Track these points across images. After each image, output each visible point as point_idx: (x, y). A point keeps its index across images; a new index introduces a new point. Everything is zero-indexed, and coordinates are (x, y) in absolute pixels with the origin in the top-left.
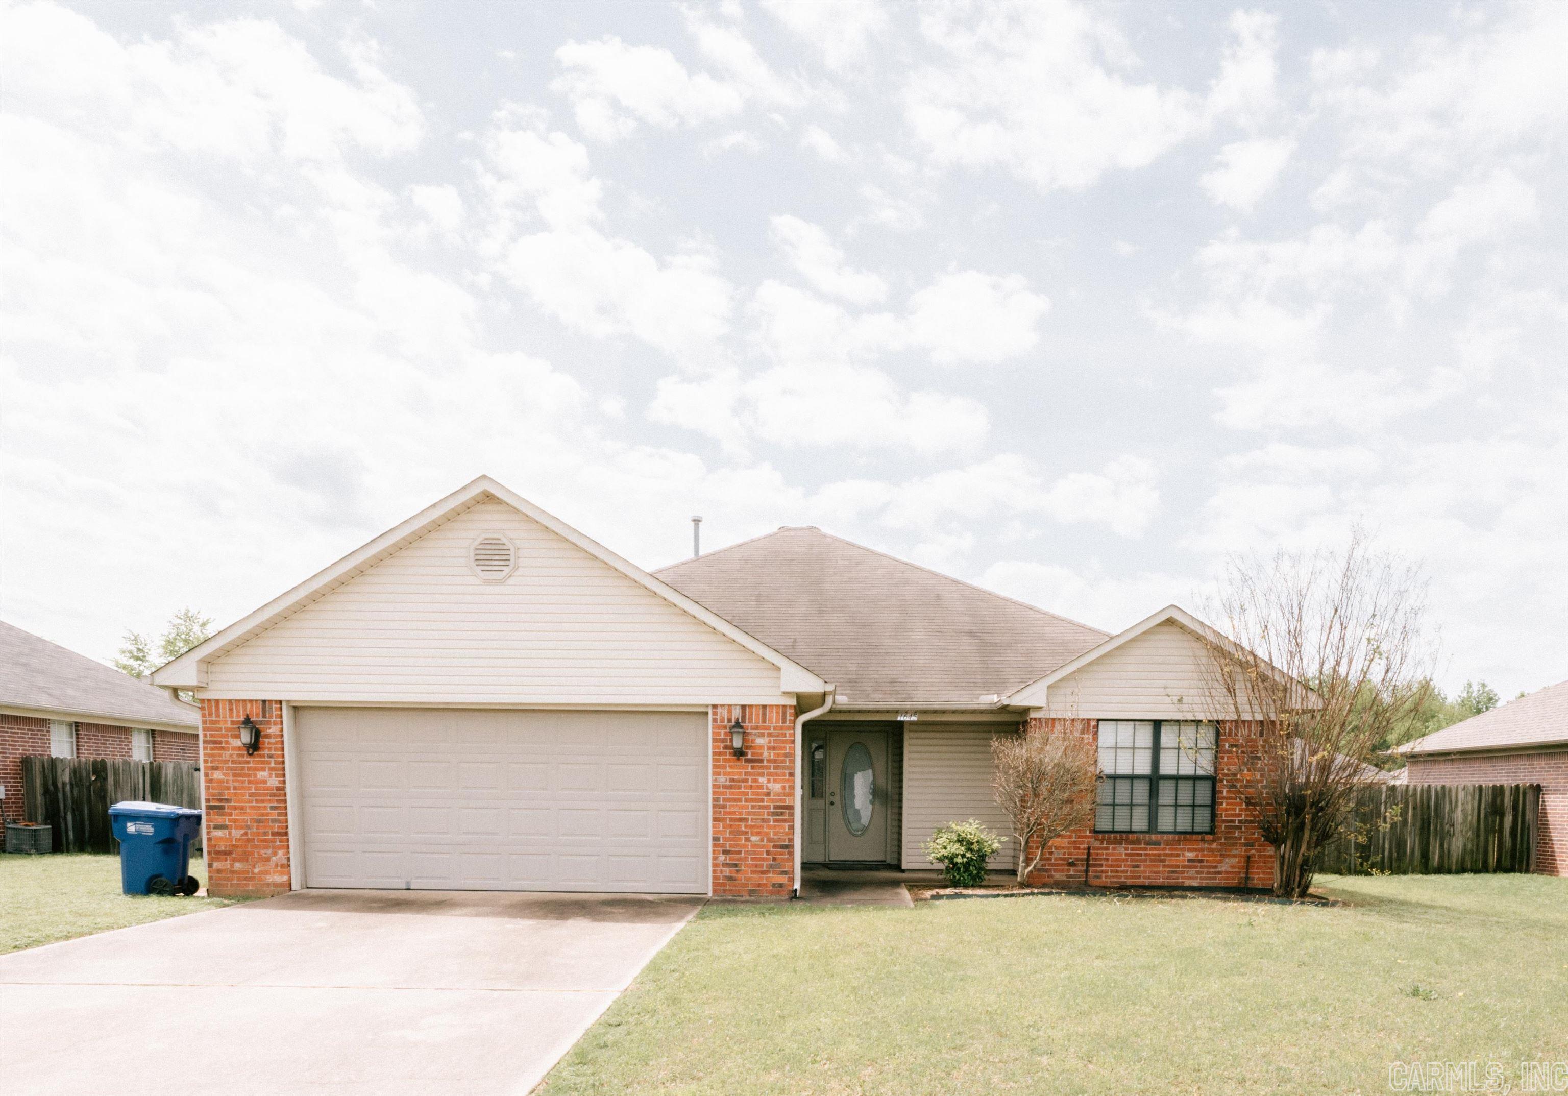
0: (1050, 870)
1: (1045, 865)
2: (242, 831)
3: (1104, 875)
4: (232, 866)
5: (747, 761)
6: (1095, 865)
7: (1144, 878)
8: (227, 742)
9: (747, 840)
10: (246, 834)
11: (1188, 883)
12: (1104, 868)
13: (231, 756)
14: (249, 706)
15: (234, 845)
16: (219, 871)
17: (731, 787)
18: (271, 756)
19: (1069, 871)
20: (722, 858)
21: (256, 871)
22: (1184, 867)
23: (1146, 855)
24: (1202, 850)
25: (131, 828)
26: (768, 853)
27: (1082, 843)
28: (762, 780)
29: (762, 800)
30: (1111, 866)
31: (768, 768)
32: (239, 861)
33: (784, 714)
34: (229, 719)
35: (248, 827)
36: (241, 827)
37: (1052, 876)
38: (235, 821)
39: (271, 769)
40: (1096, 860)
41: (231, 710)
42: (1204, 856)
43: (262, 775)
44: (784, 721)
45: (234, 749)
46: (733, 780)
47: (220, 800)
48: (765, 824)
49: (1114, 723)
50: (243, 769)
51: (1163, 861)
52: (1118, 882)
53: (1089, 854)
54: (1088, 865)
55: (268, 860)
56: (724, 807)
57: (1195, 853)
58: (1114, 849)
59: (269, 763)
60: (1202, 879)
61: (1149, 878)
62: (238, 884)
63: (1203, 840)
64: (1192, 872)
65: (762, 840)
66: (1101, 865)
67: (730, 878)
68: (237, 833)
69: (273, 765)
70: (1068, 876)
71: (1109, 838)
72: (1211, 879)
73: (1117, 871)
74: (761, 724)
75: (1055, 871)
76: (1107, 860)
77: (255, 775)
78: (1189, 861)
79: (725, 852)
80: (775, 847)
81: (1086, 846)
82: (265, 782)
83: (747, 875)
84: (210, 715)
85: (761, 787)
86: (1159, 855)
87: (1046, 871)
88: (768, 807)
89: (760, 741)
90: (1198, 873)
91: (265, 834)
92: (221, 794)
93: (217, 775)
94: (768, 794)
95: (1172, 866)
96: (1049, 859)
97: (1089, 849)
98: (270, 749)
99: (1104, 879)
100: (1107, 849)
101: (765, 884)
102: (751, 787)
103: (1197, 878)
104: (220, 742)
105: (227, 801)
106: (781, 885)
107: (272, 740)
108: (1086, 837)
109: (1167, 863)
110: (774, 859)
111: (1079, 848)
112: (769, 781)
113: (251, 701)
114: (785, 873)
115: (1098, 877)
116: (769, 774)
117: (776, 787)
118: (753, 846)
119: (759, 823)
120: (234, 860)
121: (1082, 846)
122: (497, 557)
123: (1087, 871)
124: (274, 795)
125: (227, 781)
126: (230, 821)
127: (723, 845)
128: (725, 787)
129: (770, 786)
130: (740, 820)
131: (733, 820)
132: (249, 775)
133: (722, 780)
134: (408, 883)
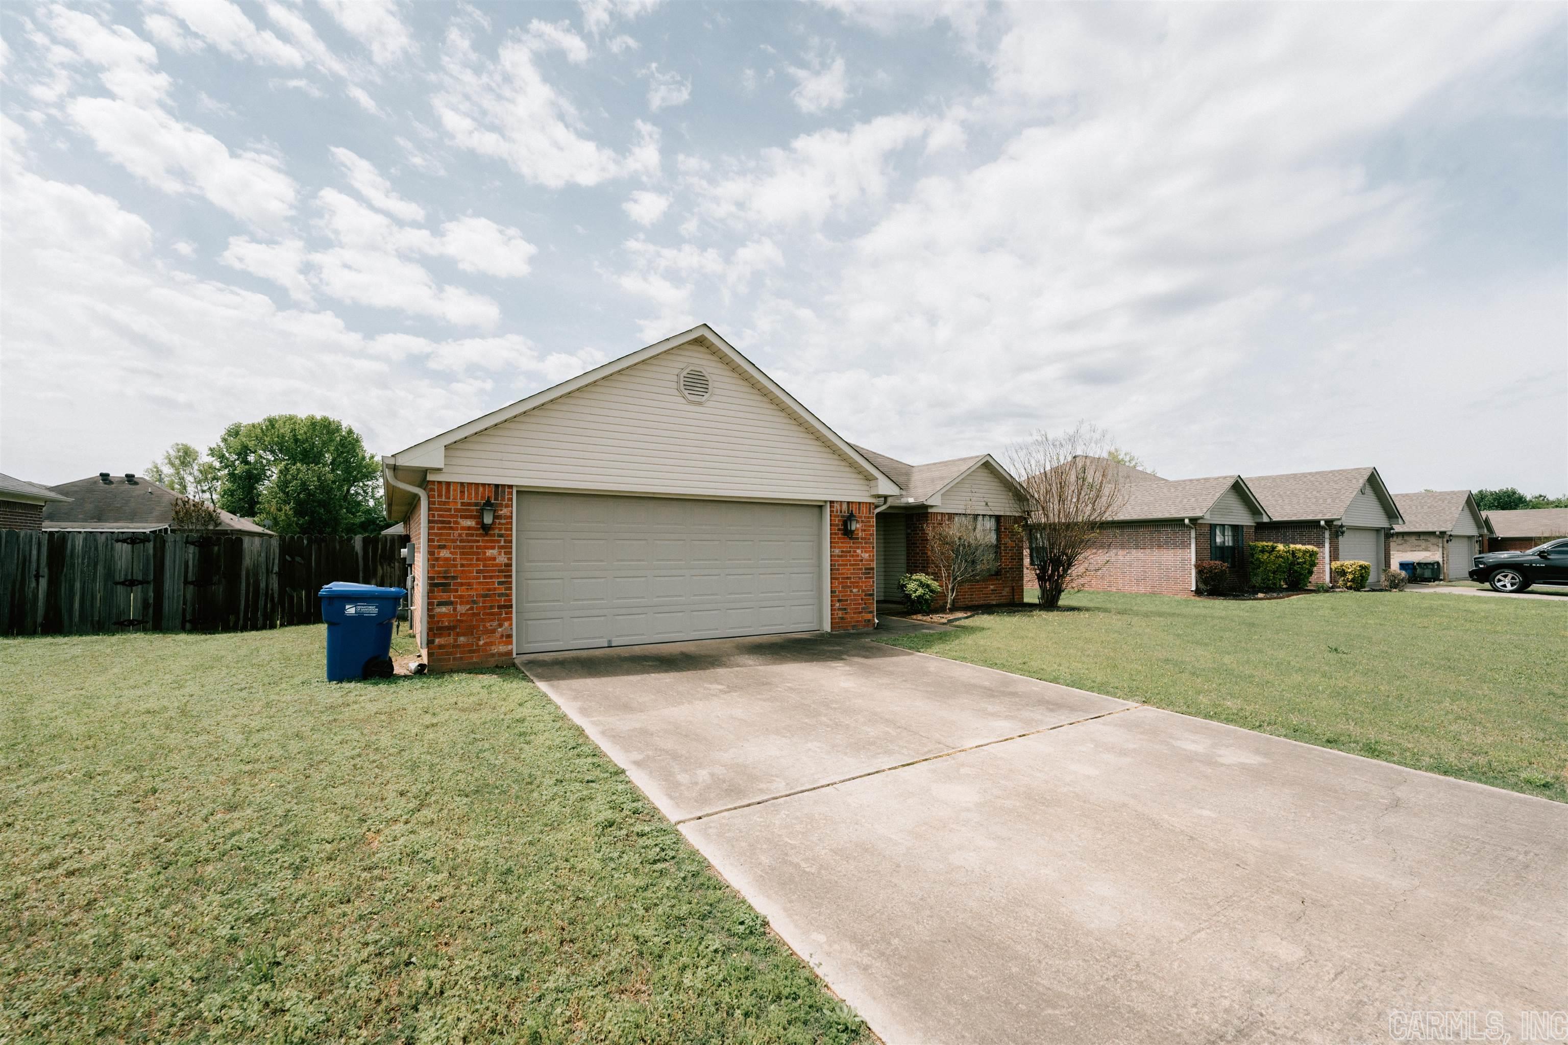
2: (468, 607)
4: (456, 640)
5: (851, 538)
7: (975, 601)
8: (456, 523)
9: (851, 591)
10: (472, 609)
11: (992, 602)
13: (460, 535)
14: (481, 489)
15: (458, 620)
16: (440, 647)
17: (841, 556)
18: (501, 536)
20: (838, 605)
21: (481, 643)
22: (990, 593)
23: (975, 588)
24: (996, 584)
25: (351, 610)
26: (862, 599)
28: (859, 551)
29: (858, 565)
31: (861, 543)
32: (464, 635)
33: (868, 507)
34: (459, 501)
35: (474, 602)
36: (467, 603)
38: (461, 597)
39: (501, 547)
41: (462, 492)
42: (997, 587)
43: (489, 553)
44: (870, 514)
45: (463, 528)
46: (842, 552)
47: (446, 578)
48: (860, 581)
50: (472, 547)
55: (493, 631)
59: (499, 541)
60: (998, 601)
62: (461, 658)
63: (996, 579)
64: (993, 597)
65: (858, 591)
67: (842, 618)
68: (461, 609)
69: (502, 543)
74: (857, 514)
77: (485, 553)
78: (992, 590)
79: (839, 601)
80: (866, 595)
82: (494, 559)
83: (850, 615)
84: (440, 496)
85: (858, 556)
88: (861, 569)
89: (857, 526)
90: (997, 598)
91: (492, 607)
92: (446, 572)
93: (444, 553)
94: (862, 561)
98: (500, 529)
101: (860, 621)
102: (853, 556)
103: (996, 601)
104: (449, 522)
105: (454, 578)
106: (868, 620)
107: (503, 521)
110: (865, 603)
112: (862, 552)
113: (484, 485)
114: (869, 611)
116: (862, 547)
117: (866, 556)
118: (854, 595)
119: (857, 580)
120: (458, 635)
122: (699, 385)
124: (501, 571)
125: (454, 559)
126: (455, 597)
127: (838, 596)
128: (839, 556)
129: (863, 555)
130: (848, 578)
131: (843, 578)
132: (478, 554)
133: (837, 551)
134: (610, 641)
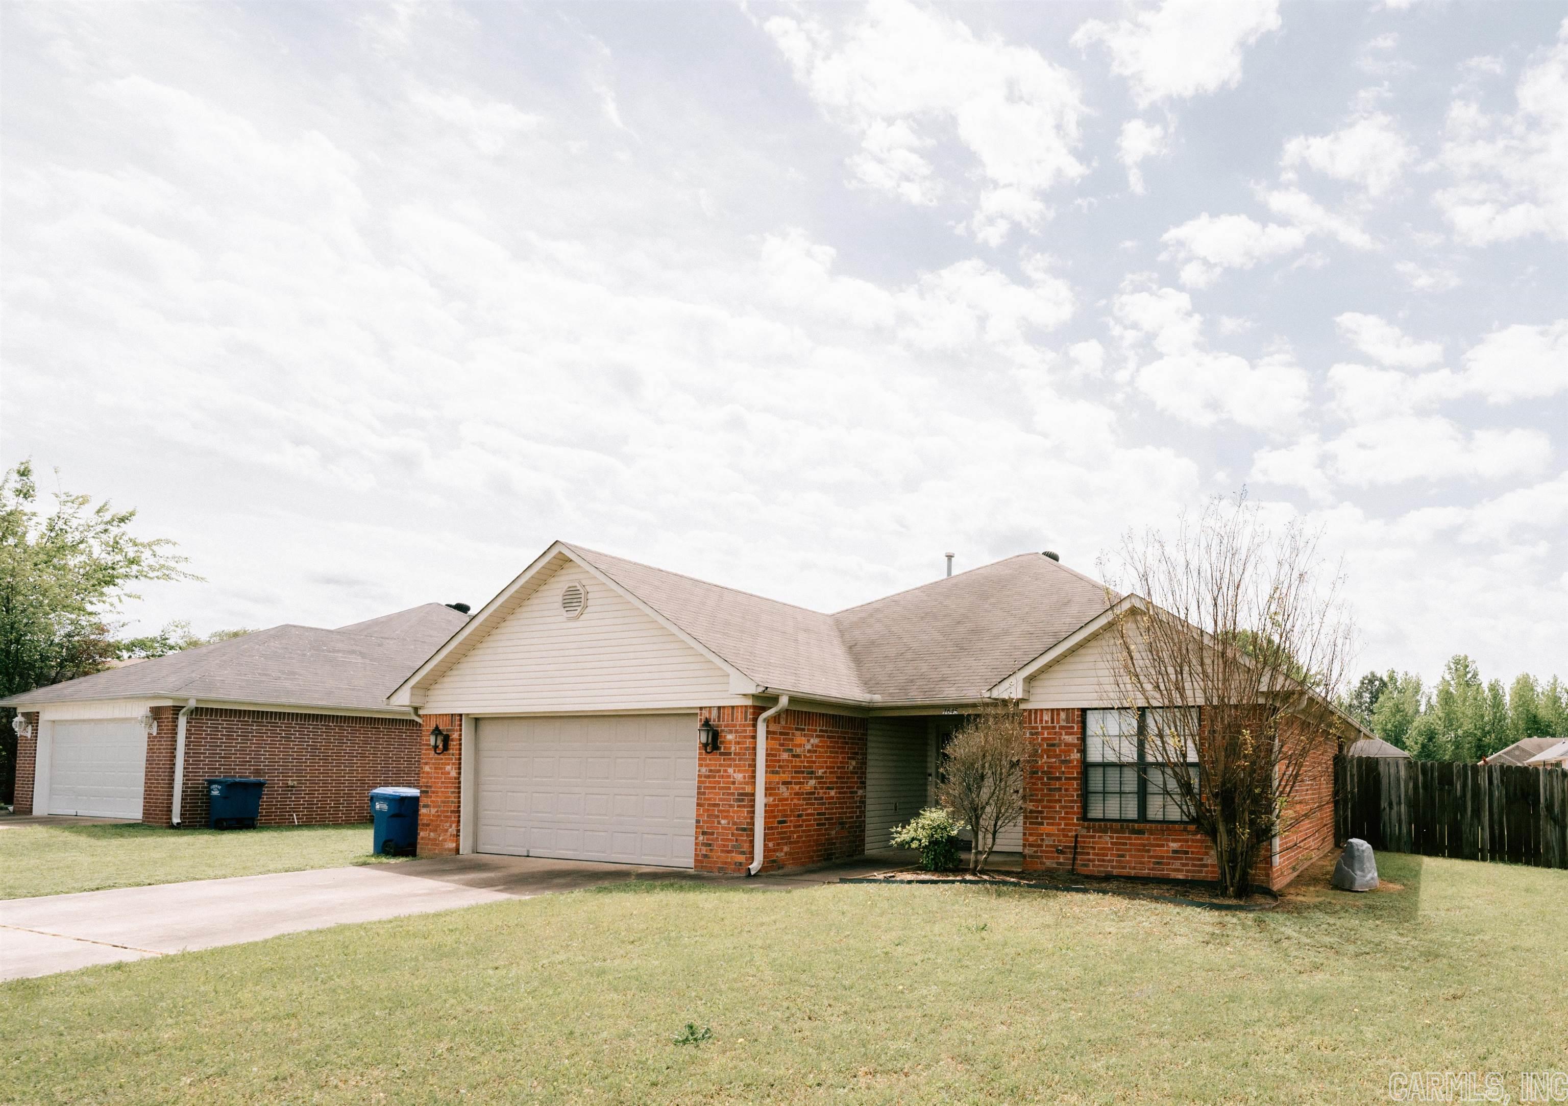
0: (1042, 856)
1: (1036, 852)
2: (436, 810)
3: (1091, 864)
4: (430, 835)
5: (721, 754)
6: (1082, 854)
7: (1130, 868)
9: (719, 823)
11: (1173, 875)
12: (1091, 857)
14: (445, 718)
15: (431, 820)
17: (708, 777)
18: (453, 755)
19: (1058, 858)
20: (701, 838)
21: (441, 839)
22: (1168, 857)
23: (1131, 844)
24: (1187, 841)
25: (378, 806)
26: (733, 835)
27: (1070, 831)
28: (730, 770)
29: (729, 788)
30: (1097, 855)
31: (734, 760)
32: (434, 831)
33: (746, 712)
35: (440, 806)
36: (437, 807)
37: (1044, 864)
38: (433, 802)
39: (453, 764)
40: (1083, 848)
41: (436, 721)
42: (1189, 847)
43: (450, 768)
44: (746, 720)
46: (711, 771)
47: (427, 787)
48: (731, 809)
49: (1101, 711)
50: (439, 764)
51: (1149, 851)
52: (1106, 872)
53: (1076, 842)
54: (1075, 853)
55: (448, 830)
56: (704, 793)
57: (1180, 844)
58: (1100, 837)
59: (453, 759)
60: (1187, 871)
61: (1134, 868)
62: (431, 848)
63: (1185, 830)
65: (729, 824)
66: (1088, 854)
67: (705, 856)
68: (434, 811)
69: (455, 760)
70: (1058, 864)
71: (1094, 827)
72: (1194, 871)
73: (1104, 861)
74: (730, 722)
75: (1047, 858)
76: (1094, 848)
77: (445, 768)
78: (1175, 852)
79: (704, 833)
80: (737, 829)
81: (1074, 833)
82: (449, 773)
83: (718, 855)
85: (729, 777)
86: (1144, 845)
87: (1038, 857)
88: (733, 794)
89: (730, 737)
90: (1183, 865)
91: (448, 811)
92: (427, 782)
93: (428, 769)
94: (734, 783)
95: (1156, 857)
96: (1041, 846)
97: (1077, 836)
98: (452, 749)
99: (1091, 868)
100: (1093, 837)
101: (730, 863)
102: (722, 777)
103: (1182, 871)
105: (430, 787)
106: (740, 864)
107: (455, 743)
108: (1074, 825)
109: (1151, 854)
110: (737, 840)
111: (1067, 836)
112: (734, 772)
113: (447, 715)
114: (743, 853)
115: (1087, 866)
116: (736, 766)
117: (739, 777)
118: (723, 828)
119: (727, 808)
120: (431, 831)
121: (1070, 834)
122: (575, 600)
123: (1074, 859)
124: (454, 783)
125: (432, 773)
126: (430, 802)
127: (702, 827)
128: (705, 776)
129: (735, 775)
130: (715, 805)
131: (709, 805)
132: (442, 768)
133: (703, 770)
134: (528, 851)
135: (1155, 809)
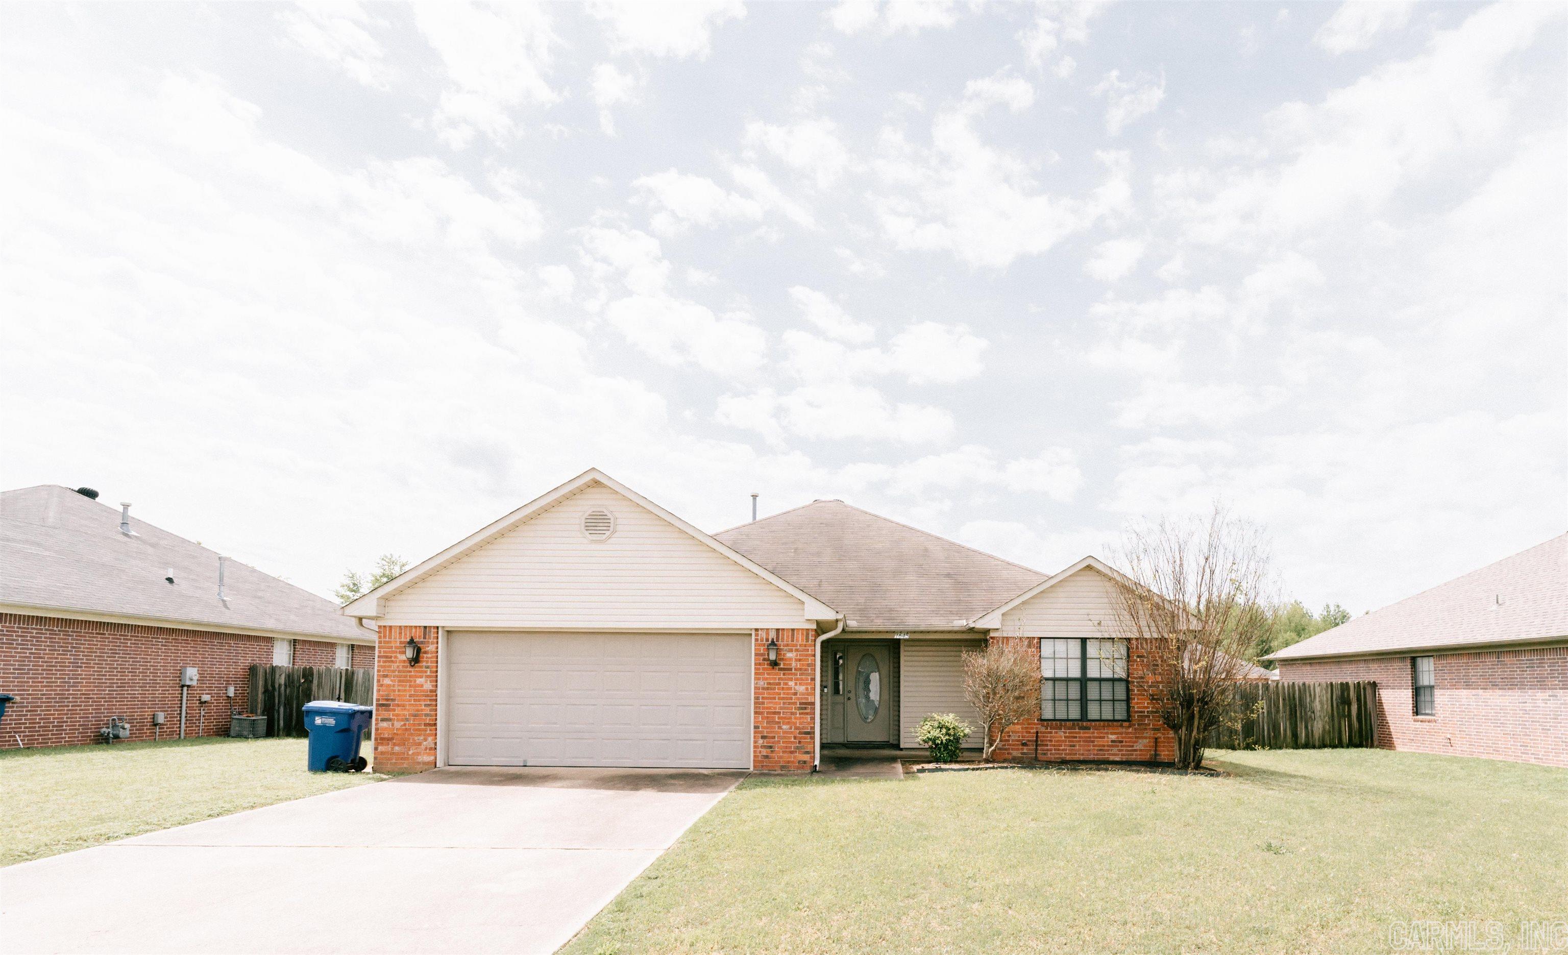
0: (1009, 748)
1: (1005, 745)
2: (402, 723)
3: (1049, 752)
4: (392, 749)
5: (780, 669)
6: (1043, 745)
7: (1079, 754)
8: (396, 657)
9: (780, 728)
10: (405, 725)
11: (1112, 758)
12: (1049, 747)
13: (398, 667)
14: (414, 630)
15: (395, 733)
16: (382, 753)
17: (768, 689)
18: (427, 667)
19: (1022, 749)
20: (761, 741)
21: (410, 753)
22: (1108, 746)
23: (1080, 737)
24: (1121, 733)
25: (318, 721)
26: (795, 738)
27: (1032, 728)
29: (791, 698)
30: (1054, 746)
31: (795, 674)
32: (399, 745)
33: (807, 634)
34: (398, 640)
35: (407, 720)
36: (402, 720)
37: (1011, 754)
38: (397, 715)
39: (427, 677)
40: (1042, 741)
41: (400, 633)
42: (1122, 738)
43: (419, 681)
44: (807, 640)
45: (401, 661)
46: (769, 684)
47: (387, 700)
48: (793, 716)
49: (1052, 640)
50: (406, 676)
51: (1093, 742)
52: (1060, 758)
53: (1037, 737)
54: (1036, 746)
55: (420, 744)
56: (763, 703)
57: (1116, 736)
58: (1056, 733)
59: (426, 672)
60: (1122, 755)
61: (1083, 754)
62: (395, 763)
63: (1121, 726)
64: (1115, 751)
65: (791, 728)
66: (1047, 745)
67: (767, 757)
68: (398, 725)
69: (428, 673)
70: (1022, 753)
71: (1052, 724)
72: (1128, 755)
73: (1059, 750)
74: (790, 642)
75: (1012, 749)
76: (1051, 741)
77: (415, 681)
78: (1112, 741)
79: (763, 737)
80: (800, 733)
81: (1035, 730)
82: (422, 686)
83: (779, 754)
84: (385, 637)
85: (791, 689)
86: (1090, 737)
87: (1006, 749)
88: (795, 703)
89: (789, 655)
90: (1120, 750)
91: (419, 725)
92: (387, 695)
93: (387, 681)
94: (795, 694)
95: (1099, 746)
96: (1009, 741)
97: (1037, 733)
98: (427, 662)
99: (1049, 756)
100: (1051, 733)
101: (793, 762)
102: (783, 688)
103: (1118, 755)
104: (391, 657)
105: (393, 700)
106: (805, 762)
107: (429, 655)
108: (1035, 724)
109: (1096, 743)
110: (800, 742)
111: (1030, 732)
112: (796, 684)
113: (416, 627)
114: (807, 753)
115: (1045, 754)
116: (797, 679)
117: (801, 689)
118: (784, 732)
119: (788, 715)
120: (394, 745)
121: (1032, 731)
122: (601, 525)
123: (1036, 750)
124: (428, 696)
125: (394, 686)
126: (393, 715)
127: (761, 732)
128: (763, 689)
129: (797, 687)
130: (775, 713)
131: (769, 713)
132: (411, 681)
133: (761, 683)
134: (525, 761)
135: (1093, 712)
